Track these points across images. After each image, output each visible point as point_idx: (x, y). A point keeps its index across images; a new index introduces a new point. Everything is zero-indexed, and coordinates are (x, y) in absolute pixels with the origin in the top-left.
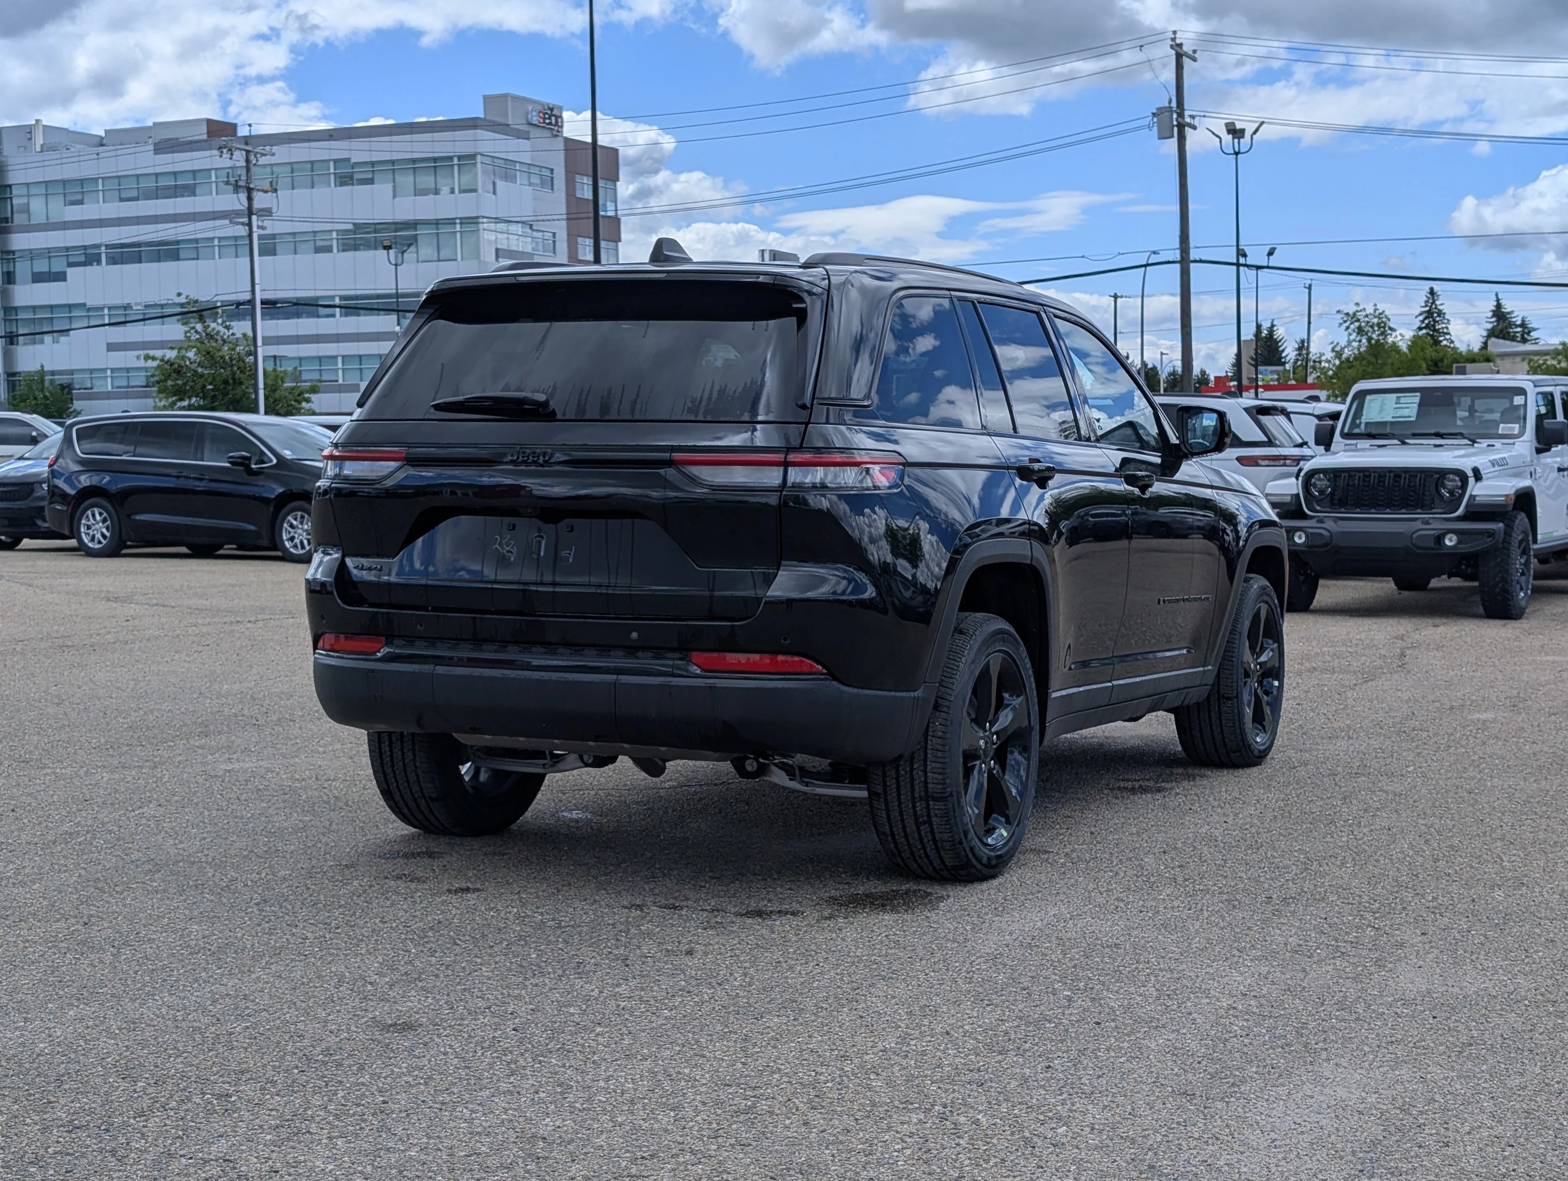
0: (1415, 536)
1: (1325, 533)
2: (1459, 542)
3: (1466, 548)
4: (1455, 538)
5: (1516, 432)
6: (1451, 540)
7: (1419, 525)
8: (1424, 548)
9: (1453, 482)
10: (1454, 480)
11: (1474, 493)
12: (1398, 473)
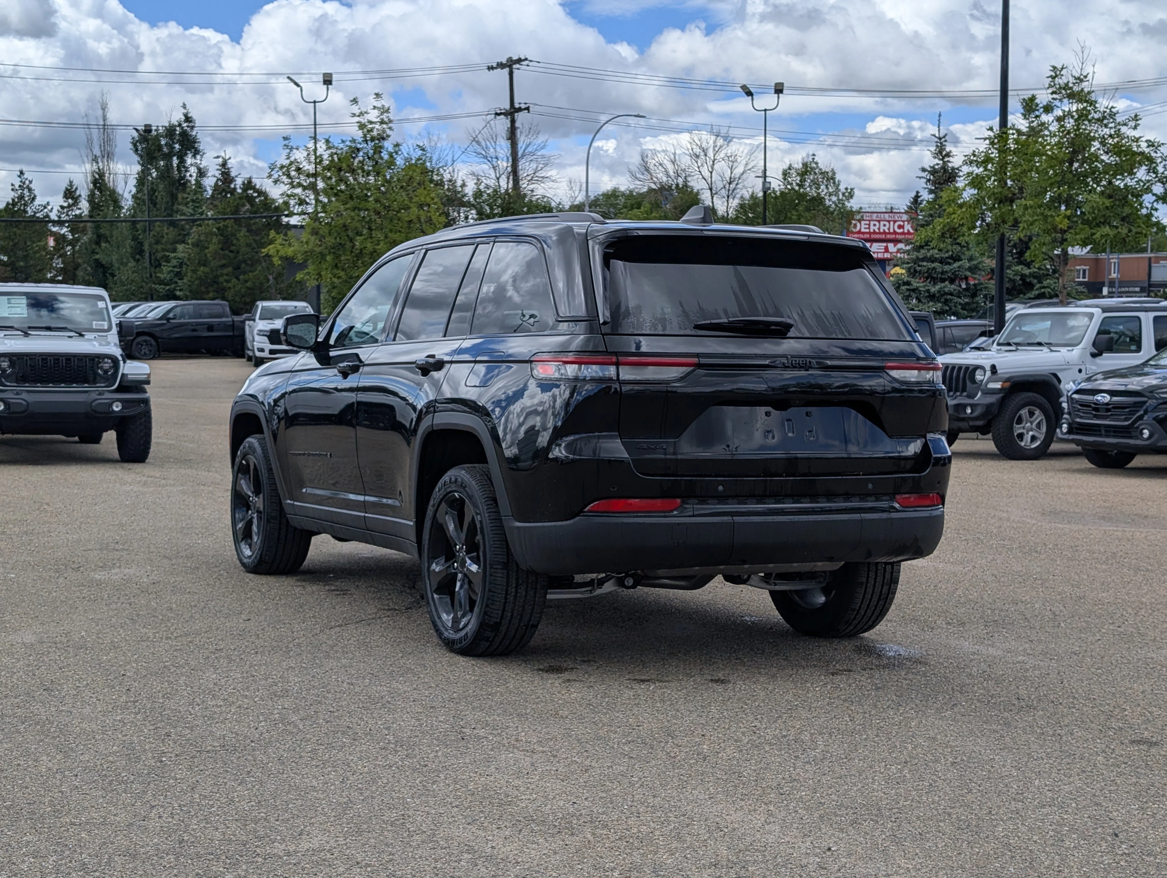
0: (94, 404)
1: (24, 403)
2: (124, 408)
3: (129, 412)
4: (119, 404)
5: (106, 327)
6: (117, 407)
7: (94, 396)
8: (101, 413)
9: (107, 364)
10: (107, 363)
11: (125, 372)
12: (69, 358)
